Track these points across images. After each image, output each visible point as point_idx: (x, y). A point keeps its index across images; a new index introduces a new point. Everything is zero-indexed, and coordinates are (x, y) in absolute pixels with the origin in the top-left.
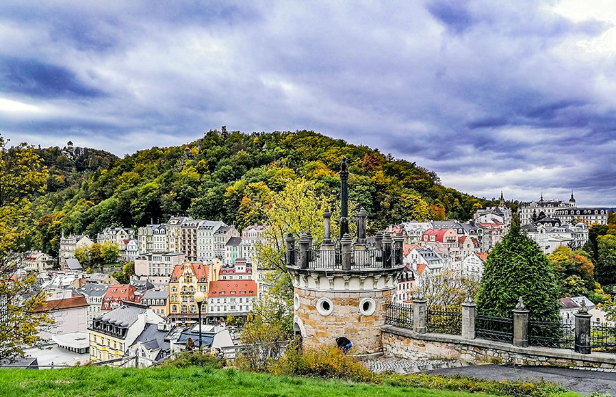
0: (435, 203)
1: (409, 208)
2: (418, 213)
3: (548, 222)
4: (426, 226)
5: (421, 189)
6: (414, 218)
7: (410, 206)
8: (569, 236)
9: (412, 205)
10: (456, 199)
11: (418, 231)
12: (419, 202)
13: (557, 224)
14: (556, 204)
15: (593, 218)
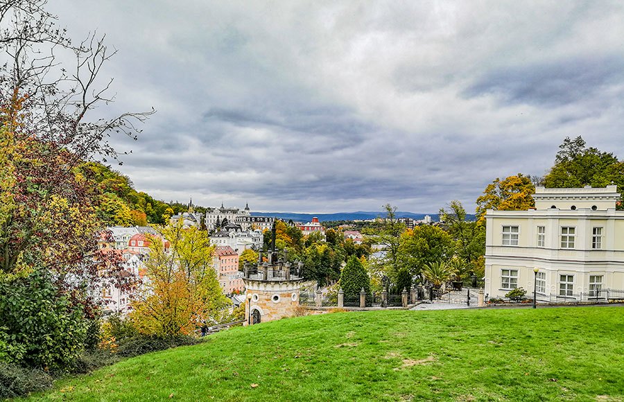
0: (136, 208)
1: (111, 212)
2: (120, 218)
3: (232, 228)
4: (133, 231)
5: (121, 193)
6: (116, 222)
7: (112, 211)
8: (250, 240)
9: (114, 210)
10: (148, 204)
11: (125, 236)
12: (121, 207)
13: (239, 230)
14: (235, 212)
15: (264, 224)
